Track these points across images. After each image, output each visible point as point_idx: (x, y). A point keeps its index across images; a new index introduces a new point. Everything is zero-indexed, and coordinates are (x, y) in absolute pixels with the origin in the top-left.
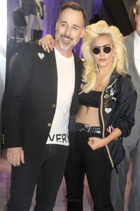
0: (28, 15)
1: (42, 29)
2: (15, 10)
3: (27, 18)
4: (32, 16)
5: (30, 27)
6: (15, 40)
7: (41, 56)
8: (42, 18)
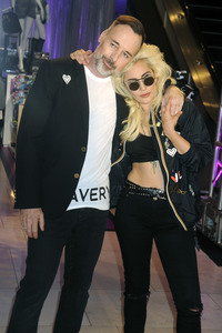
0: (24, 17)
1: (43, 37)
2: (5, 10)
5: (26, 34)
6: (6, 51)
7: (67, 79)
8: (44, 22)
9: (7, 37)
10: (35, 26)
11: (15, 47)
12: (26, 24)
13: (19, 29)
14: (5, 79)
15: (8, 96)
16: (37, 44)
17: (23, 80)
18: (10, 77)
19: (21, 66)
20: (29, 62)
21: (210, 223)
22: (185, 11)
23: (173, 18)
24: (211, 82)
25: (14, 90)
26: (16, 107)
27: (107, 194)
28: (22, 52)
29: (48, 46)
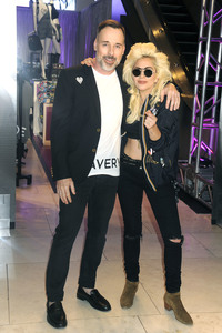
0: (44, 38)
2: (30, 34)
3: (42, 41)
4: (48, 40)
5: (46, 51)
6: (32, 65)
7: (80, 80)
8: (59, 41)
9: (32, 54)
10: (53, 44)
11: (38, 61)
12: (46, 43)
14: (33, 85)
15: (35, 98)
16: (54, 58)
17: (45, 85)
18: (36, 83)
19: (44, 75)
20: (49, 71)
21: (190, 183)
22: (163, 27)
23: (155, 33)
24: (186, 79)
25: (39, 93)
26: (42, 106)
27: (117, 164)
29: (62, 59)
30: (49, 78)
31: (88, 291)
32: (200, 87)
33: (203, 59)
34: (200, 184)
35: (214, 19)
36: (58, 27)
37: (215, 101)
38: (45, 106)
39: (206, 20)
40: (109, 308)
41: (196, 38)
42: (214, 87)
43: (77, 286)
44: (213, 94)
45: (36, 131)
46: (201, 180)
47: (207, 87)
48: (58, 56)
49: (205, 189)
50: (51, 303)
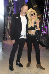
1: (13, 10)
2: (7, 6)
3: (10, 8)
4: (11, 7)
5: (11, 10)
6: (7, 13)
7: (17, 18)
8: (13, 8)
9: (7, 11)
11: (9, 12)
13: (9, 9)
15: (8, 21)
16: (12, 12)
17: (10, 18)
18: (8, 17)
19: (10, 15)
21: (41, 40)
22: (37, 5)
23: (35, 6)
25: (9, 19)
28: (10, 13)
29: (14, 12)
30: (11, 16)
31: (18, 63)
32: (44, 19)
33: (45, 13)
34: (43, 41)
35: (48, 3)
36: (13, 4)
37: (47, 22)
38: (10, 22)
39: (46, 4)
40: (23, 67)
41: (44, 8)
42: (47, 19)
43: (16, 62)
44: (47, 20)
45: (8, 28)
46: (44, 39)
47: (46, 19)
48: (13, 11)
49: (45, 41)
50: (10, 65)
